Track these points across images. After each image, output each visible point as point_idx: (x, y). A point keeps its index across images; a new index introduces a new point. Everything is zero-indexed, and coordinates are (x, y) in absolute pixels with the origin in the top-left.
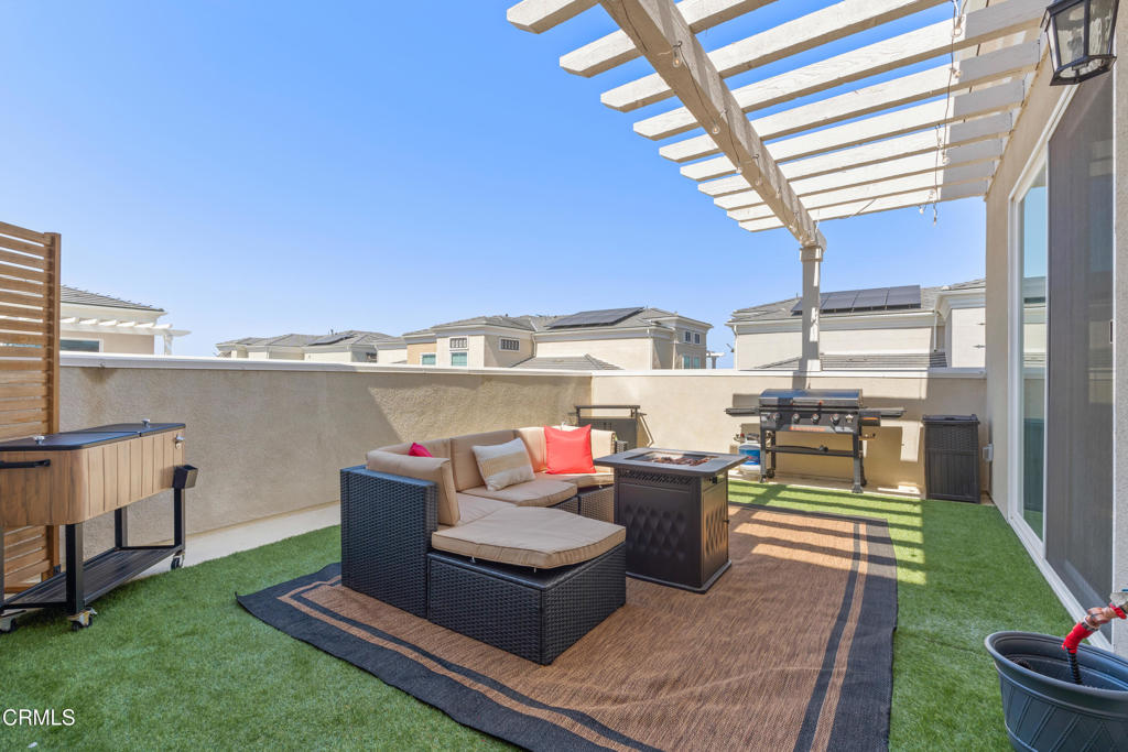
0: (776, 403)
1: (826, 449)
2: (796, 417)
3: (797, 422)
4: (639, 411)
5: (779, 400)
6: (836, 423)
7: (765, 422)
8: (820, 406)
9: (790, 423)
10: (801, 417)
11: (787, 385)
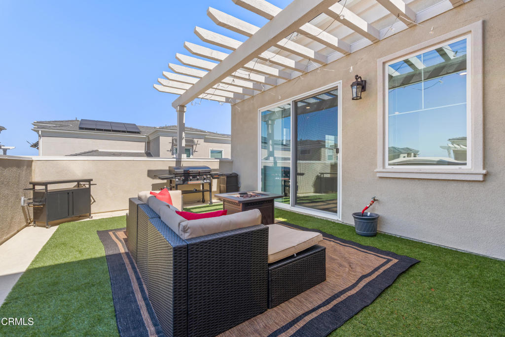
0: (183, 173)
1: (196, 190)
2: (191, 178)
3: (191, 180)
4: (92, 183)
5: (184, 171)
6: (204, 179)
7: (178, 181)
8: (199, 173)
9: (188, 181)
10: (193, 178)
11: (174, 165)
